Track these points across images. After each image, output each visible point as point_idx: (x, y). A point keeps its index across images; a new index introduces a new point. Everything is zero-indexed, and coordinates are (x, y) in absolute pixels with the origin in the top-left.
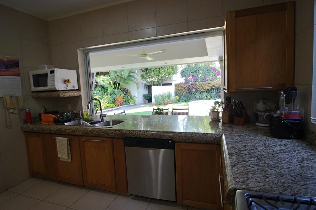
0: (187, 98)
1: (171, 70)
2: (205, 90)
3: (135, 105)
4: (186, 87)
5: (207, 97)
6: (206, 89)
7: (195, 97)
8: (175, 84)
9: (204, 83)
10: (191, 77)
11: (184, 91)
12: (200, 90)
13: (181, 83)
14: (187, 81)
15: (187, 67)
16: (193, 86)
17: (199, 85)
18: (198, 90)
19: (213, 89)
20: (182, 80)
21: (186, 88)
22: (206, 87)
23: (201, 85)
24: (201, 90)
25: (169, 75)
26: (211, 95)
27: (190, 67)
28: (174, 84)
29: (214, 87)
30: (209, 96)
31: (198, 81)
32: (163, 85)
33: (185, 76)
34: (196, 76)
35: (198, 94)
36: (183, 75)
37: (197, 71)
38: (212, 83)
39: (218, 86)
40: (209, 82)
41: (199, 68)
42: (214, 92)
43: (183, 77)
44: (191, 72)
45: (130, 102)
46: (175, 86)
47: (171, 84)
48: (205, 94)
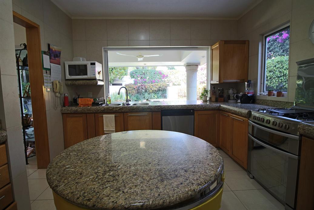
0: (137, 98)
1: (123, 71)
2: (153, 91)
4: (136, 87)
5: (154, 97)
6: (154, 90)
8: (125, 84)
9: (152, 84)
10: (139, 79)
11: (134, 91)
12: (149, 91)
13: (131, 84)
14: (136, 83)
15: (136, 69)
16: (143, 87)
17: (147, 86)
18: (147, 91)
19: (160, 90)
20: (132, 81)
21: (136, 89)
22: (154, 88)
23: (150, 86)
25: (121, 75)
27: (139, 69)
29: (160, 89)
30: (156, 97)
31: (146, 83)
33: (134, 77)
34: (144, 78)
35: (146, 95)
36: (132, 77)
37: (146, 74)
38: (159, 85)
39: (164, 87)
40: (156, 84)
41: (147, 70)
42: (160, 93)
43: (132, 78)
44: (140, 74)
47: (122, 84)
48: (153, 94)
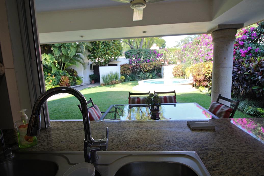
0: (132, 78)
1: (117, 51)
2: (147, 70)
3: (82, 85)
4: (131, 67)
5: (149, 77)
6: (149, 69)
7: (139, 77)
9: (147, 64)
10: (134, 59)
11: (129, 71)
12: (143, 71)
13: (126, 64)
14: (131, 63)
15: (130, 49)
16: (138, 67)
17: (142, 66)
18: (142, 70)
19: (155, 69)
20: (127, 61)
21: (131, 69)
22: (149, 67)
23: (145, 66)
24: (145, 70)
25: (116, 56)
26: (152, 75)
27: (133, 49)
28: (119, 64)
29: (155, 68)
30: (151, 76)
31: (141, 62)
32: (109, 65)
33: (128, 57)
34: (139, 58)
35: (141, 75)
36: (127, 57)
37: (140, 53)
38: (154, 64)
39: (159, 66)
40: (151, 63)
41: (142, 50)
42: (155, 73)
43: (127, 58)
44: (135, 54)
45: (77, 82)
46: (120, 67)
47: (117, 64)
48: (148, 74)
